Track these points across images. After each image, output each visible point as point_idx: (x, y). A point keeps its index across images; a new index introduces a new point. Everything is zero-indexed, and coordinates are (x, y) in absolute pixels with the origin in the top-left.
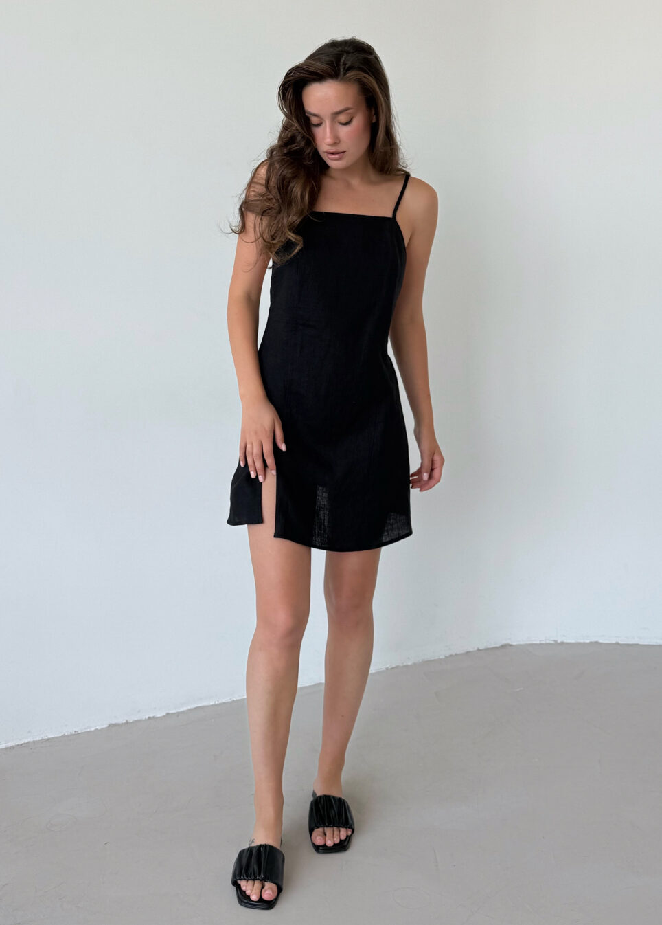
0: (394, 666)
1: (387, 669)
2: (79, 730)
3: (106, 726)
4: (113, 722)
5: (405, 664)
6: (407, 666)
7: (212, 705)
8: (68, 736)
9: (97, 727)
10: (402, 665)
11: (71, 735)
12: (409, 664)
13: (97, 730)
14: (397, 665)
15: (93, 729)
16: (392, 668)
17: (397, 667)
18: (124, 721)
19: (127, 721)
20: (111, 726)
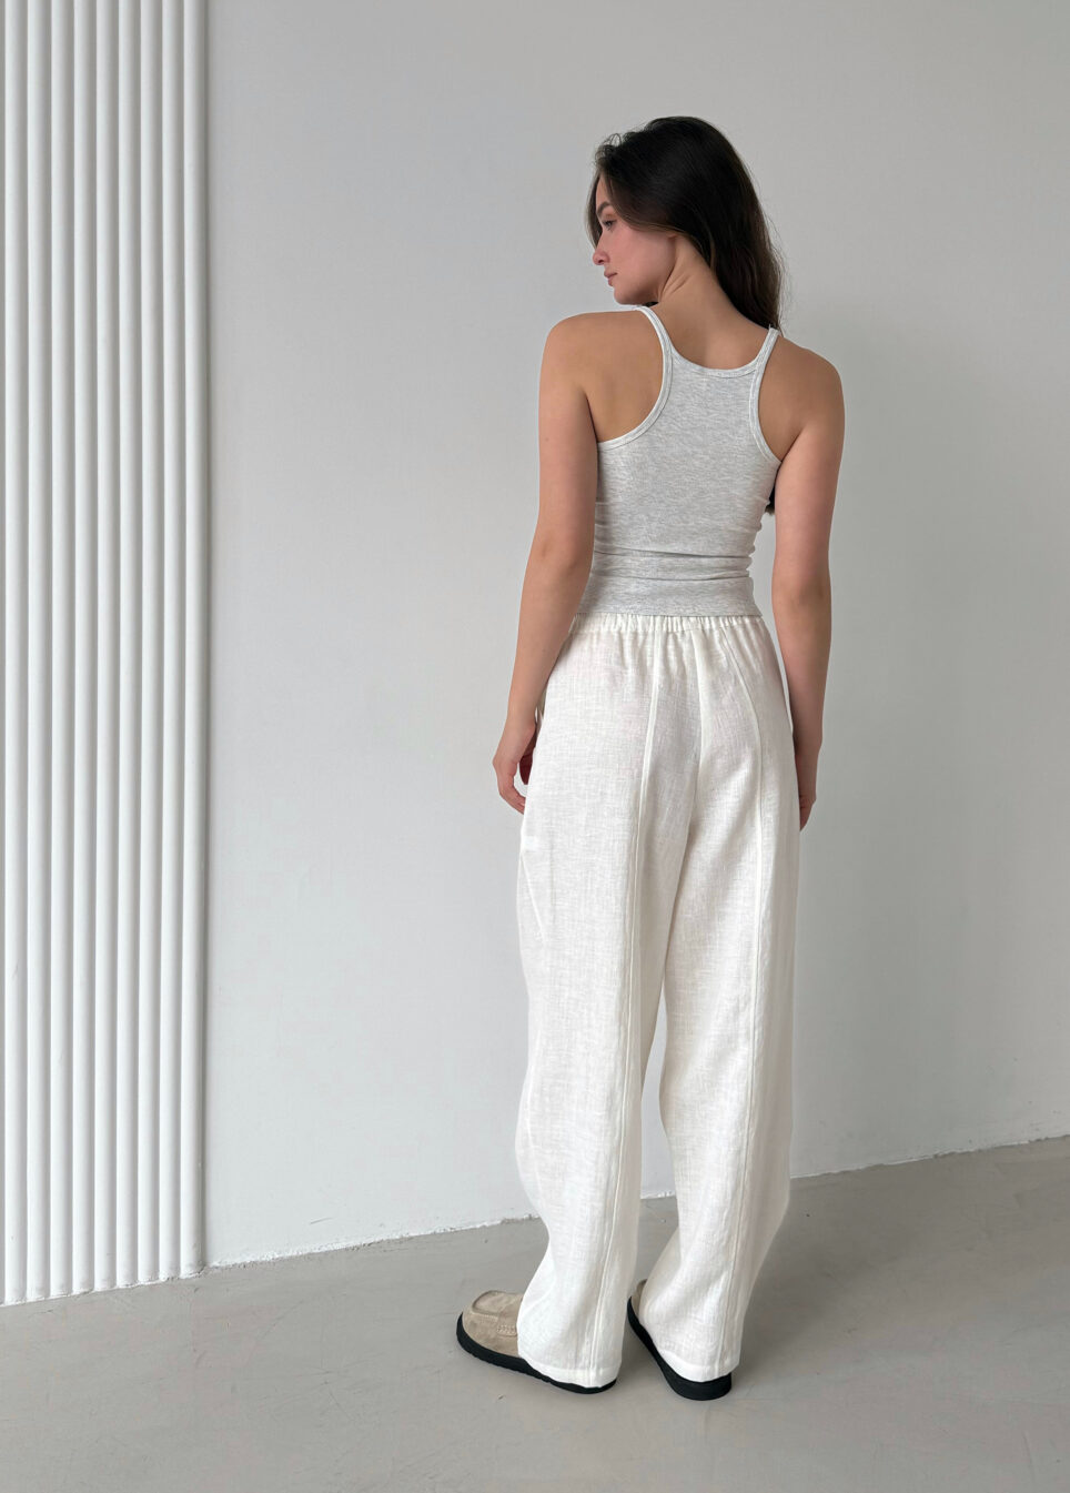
0: (946, 1152)
1: (936, 1156)
2: (457, 1225)
3: (499, 1222)
4: (510, 1215)
5: (965, 1150)
6: (968, 1153)
7: (661, 1199)
8: (441, 1234)
9: (486, 1224)
10: (959, 1151)
11: (446, 1233)
12: (972, 1150)
13: (484, 1226)
14: (953, 1150)
15: (478, 1226)
16: (945, 1156)
17: (952, 1154)
18: (526, 1216)
19: (530, 1218)
20: (506, 1222)
